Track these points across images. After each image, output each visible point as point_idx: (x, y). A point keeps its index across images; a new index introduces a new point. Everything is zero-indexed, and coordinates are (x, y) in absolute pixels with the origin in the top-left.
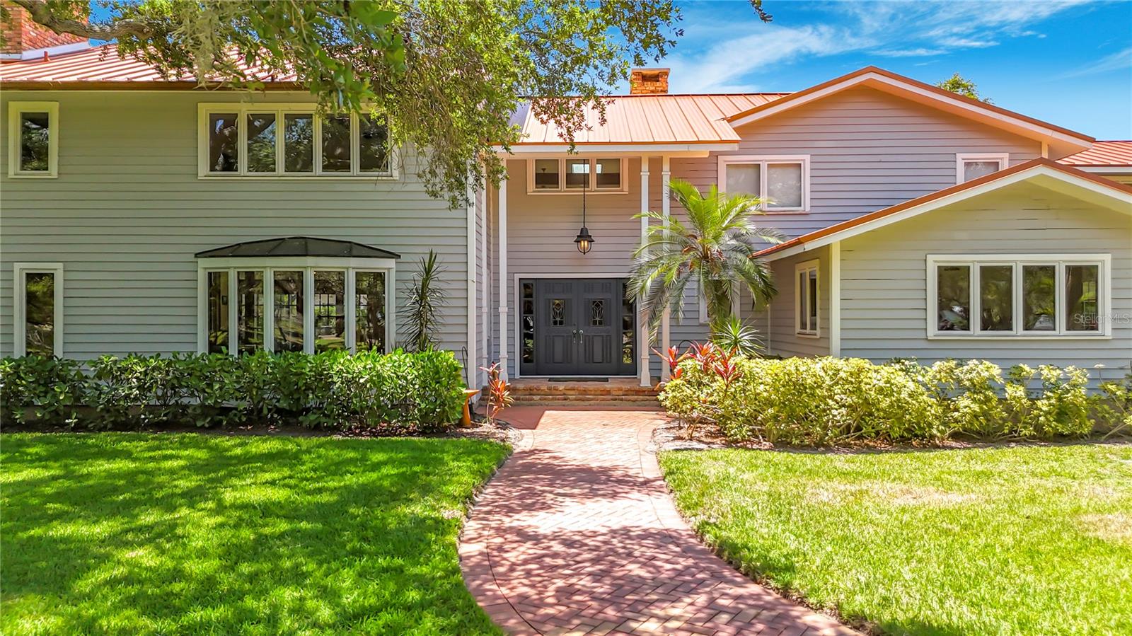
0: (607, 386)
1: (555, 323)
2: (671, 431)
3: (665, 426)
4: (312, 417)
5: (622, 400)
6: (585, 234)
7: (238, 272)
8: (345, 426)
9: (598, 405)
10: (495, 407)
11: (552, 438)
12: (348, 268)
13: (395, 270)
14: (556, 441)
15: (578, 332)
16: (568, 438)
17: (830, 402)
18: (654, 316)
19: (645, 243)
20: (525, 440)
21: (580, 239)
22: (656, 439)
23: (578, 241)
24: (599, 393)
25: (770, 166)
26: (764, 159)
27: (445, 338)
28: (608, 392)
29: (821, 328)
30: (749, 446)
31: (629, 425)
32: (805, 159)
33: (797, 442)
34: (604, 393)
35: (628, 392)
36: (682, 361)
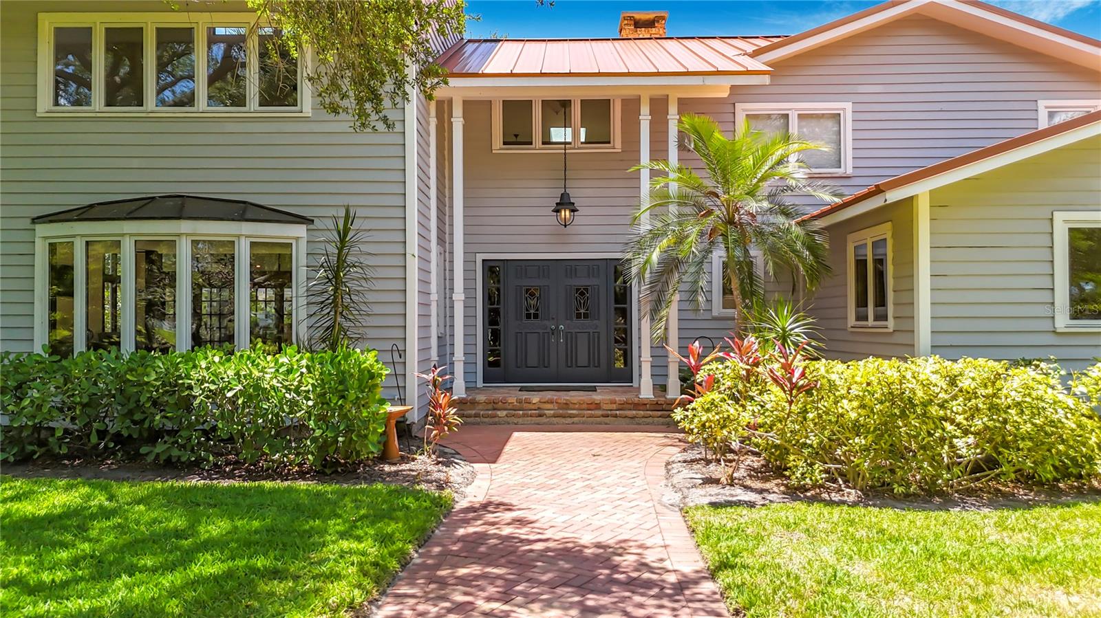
0: (597, 397)
1: (528, 316)
2: (696, 467)
3: (681, 457)
4: (160, 448)
5: (616, 416)
6: (566, 200)
7: (87, 243)
8: (208, 461)
9: (583, 423)
10: (434, 432)
11: (518, 479)
12: (239, 236)
13: (305, 240)
14: (524, 486)
15: (557, 327)
16: (541, 480)
17: (947, 425)
18: (658, 304)
19: (646, 202)
20: (476, 482)
21: (559, 207)
22: (675, 481)
23: (557, 211)
24: (585, 406)
25: (801, 117)
26: (794, 108)
27: (371, 333)
28: (597, 406)
29: (895, 318)
30: (825, 496)
31: (629, 455)
32: (846, 108)
33: (901, 489)
34: (591, 406)
35: (623, 406)
36: (708, 363)
